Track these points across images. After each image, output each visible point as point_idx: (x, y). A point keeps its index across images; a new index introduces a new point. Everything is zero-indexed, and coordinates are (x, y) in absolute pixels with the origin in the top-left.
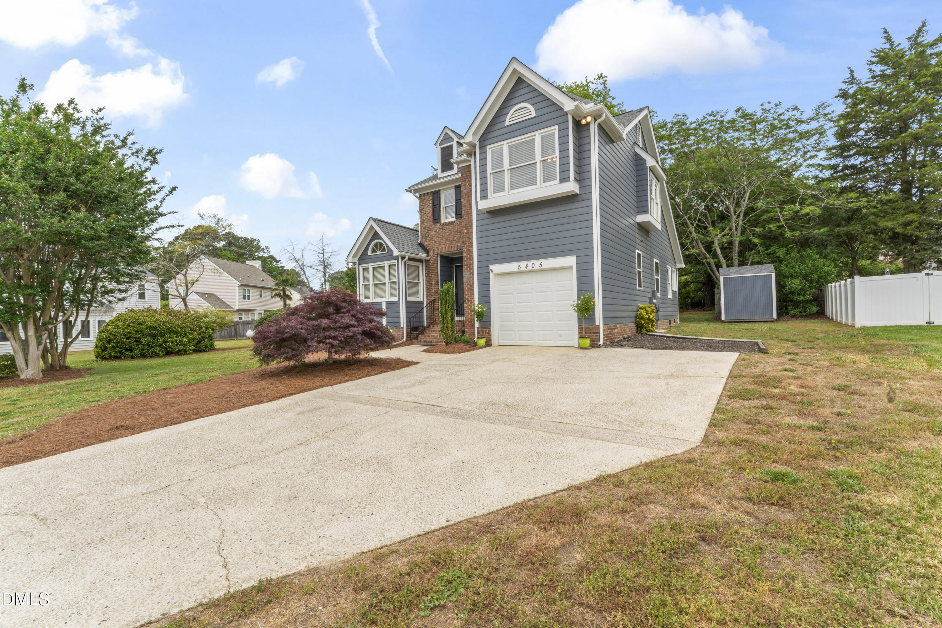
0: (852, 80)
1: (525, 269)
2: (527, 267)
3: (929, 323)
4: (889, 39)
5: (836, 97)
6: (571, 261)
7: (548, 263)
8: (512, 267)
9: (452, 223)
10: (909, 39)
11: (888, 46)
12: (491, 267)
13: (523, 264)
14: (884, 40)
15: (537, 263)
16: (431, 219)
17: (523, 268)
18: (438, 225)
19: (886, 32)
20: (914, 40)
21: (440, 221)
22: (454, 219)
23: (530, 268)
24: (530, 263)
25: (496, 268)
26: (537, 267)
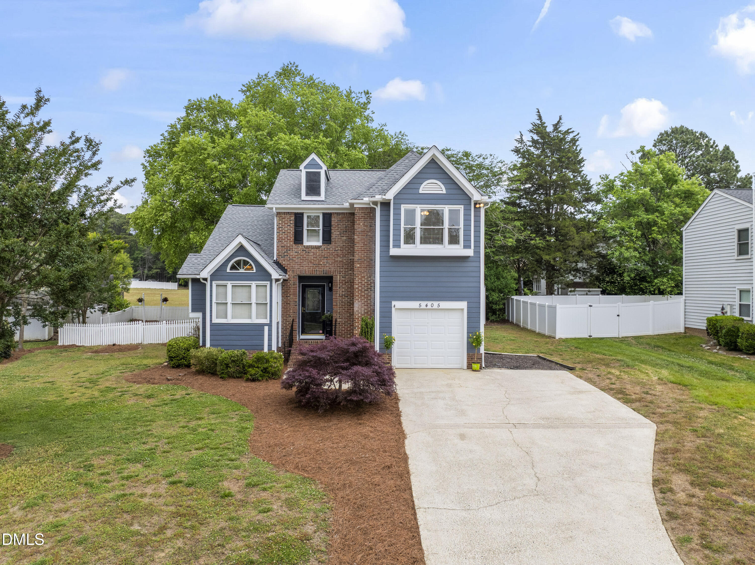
0: (521, 141)
1: (425, 307)
2: (427, 306)
3: (590, 336)
4: (540, 118)
5: (512, 151)
6: (463, 305)
7: (445, 305)
8: (414, 304)
9: (318, 247)
10: (553, 125)
11: (539, 122)
12: (394, 303)
13: (423, 304)
14: (537, 118)
15: (436, 304)
16: (292, 239)
17: (423, 306)
18: (300, 247)
19: (538, 112)
20: (556, 126)
21: (302, 243)
22: (320, 243)
23: (429, 307)
24: (429, 303)
25: (397, 304)
26: (435, 306)
